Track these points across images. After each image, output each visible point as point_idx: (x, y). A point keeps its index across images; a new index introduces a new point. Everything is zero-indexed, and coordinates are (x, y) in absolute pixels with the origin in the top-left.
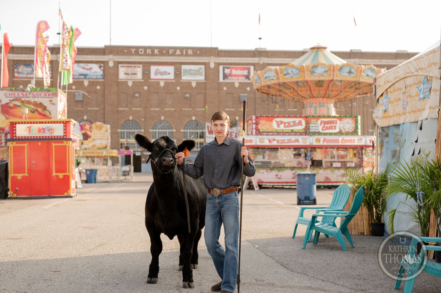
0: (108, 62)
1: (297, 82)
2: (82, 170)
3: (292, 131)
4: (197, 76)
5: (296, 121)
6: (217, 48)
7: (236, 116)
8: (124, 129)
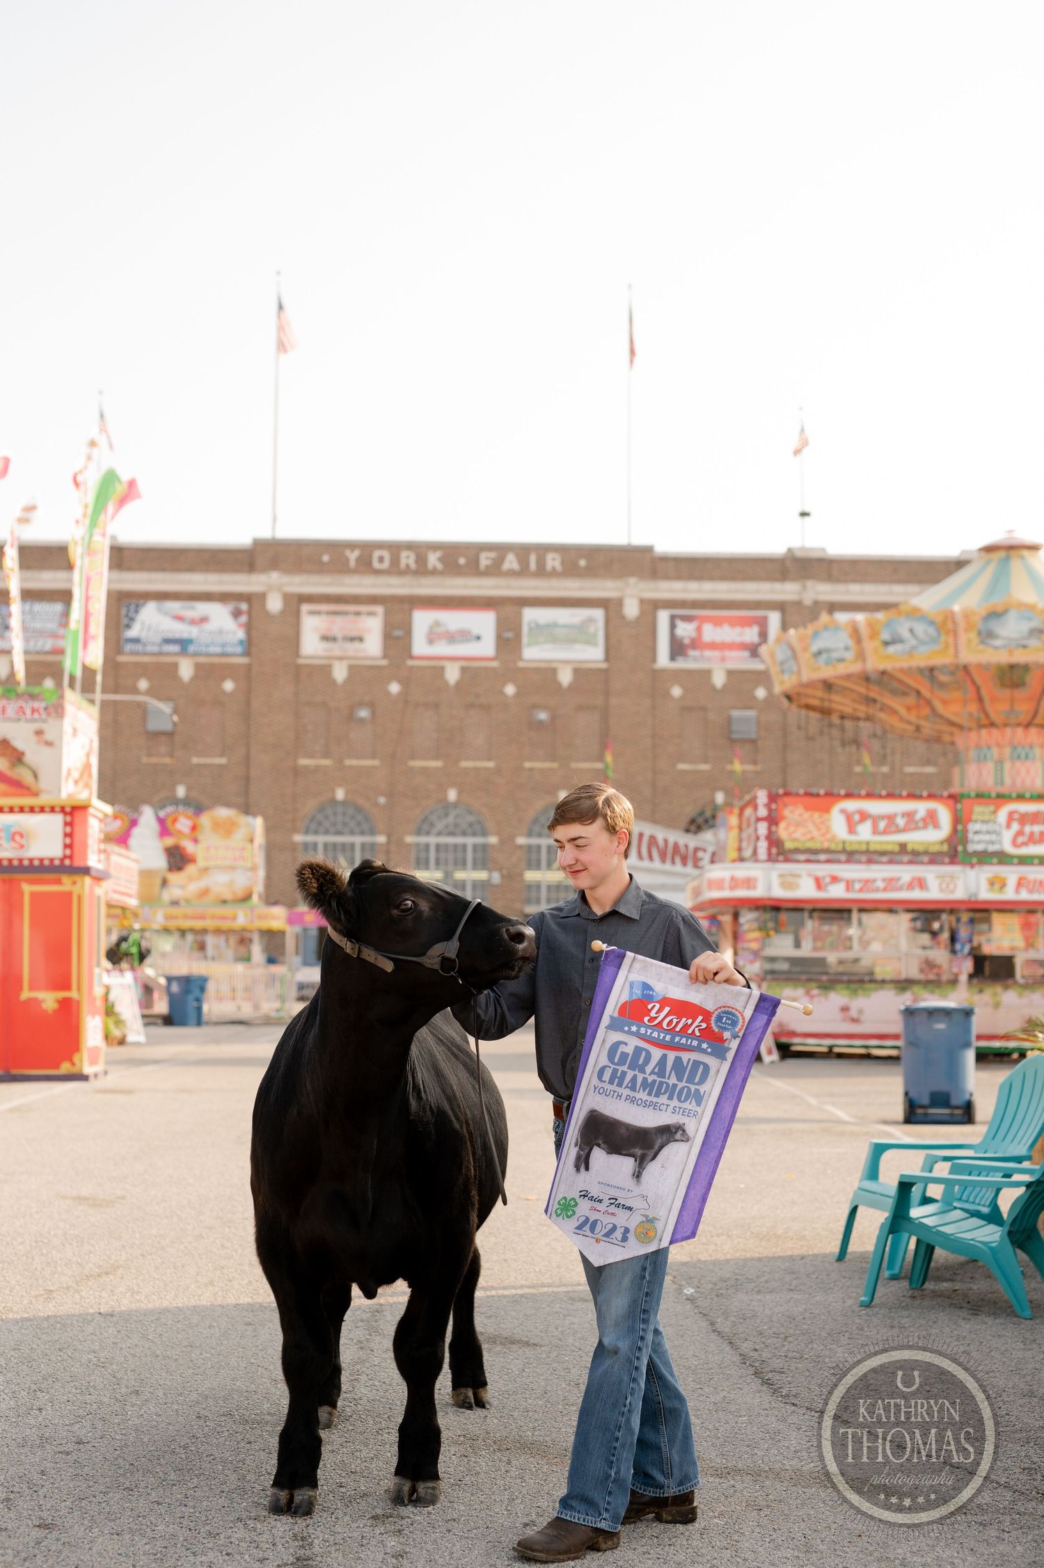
0: (262, 597)
1: (932, 670)
2: (154, 980)
3: (903, 847)
4: (578, 646)
5: (915, 812)
6: (648, 550)
7: (715, 789)
8: (316, 832)
